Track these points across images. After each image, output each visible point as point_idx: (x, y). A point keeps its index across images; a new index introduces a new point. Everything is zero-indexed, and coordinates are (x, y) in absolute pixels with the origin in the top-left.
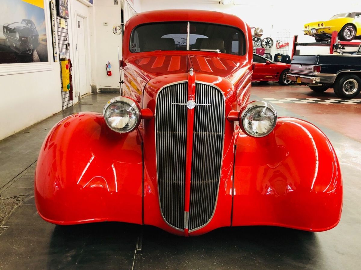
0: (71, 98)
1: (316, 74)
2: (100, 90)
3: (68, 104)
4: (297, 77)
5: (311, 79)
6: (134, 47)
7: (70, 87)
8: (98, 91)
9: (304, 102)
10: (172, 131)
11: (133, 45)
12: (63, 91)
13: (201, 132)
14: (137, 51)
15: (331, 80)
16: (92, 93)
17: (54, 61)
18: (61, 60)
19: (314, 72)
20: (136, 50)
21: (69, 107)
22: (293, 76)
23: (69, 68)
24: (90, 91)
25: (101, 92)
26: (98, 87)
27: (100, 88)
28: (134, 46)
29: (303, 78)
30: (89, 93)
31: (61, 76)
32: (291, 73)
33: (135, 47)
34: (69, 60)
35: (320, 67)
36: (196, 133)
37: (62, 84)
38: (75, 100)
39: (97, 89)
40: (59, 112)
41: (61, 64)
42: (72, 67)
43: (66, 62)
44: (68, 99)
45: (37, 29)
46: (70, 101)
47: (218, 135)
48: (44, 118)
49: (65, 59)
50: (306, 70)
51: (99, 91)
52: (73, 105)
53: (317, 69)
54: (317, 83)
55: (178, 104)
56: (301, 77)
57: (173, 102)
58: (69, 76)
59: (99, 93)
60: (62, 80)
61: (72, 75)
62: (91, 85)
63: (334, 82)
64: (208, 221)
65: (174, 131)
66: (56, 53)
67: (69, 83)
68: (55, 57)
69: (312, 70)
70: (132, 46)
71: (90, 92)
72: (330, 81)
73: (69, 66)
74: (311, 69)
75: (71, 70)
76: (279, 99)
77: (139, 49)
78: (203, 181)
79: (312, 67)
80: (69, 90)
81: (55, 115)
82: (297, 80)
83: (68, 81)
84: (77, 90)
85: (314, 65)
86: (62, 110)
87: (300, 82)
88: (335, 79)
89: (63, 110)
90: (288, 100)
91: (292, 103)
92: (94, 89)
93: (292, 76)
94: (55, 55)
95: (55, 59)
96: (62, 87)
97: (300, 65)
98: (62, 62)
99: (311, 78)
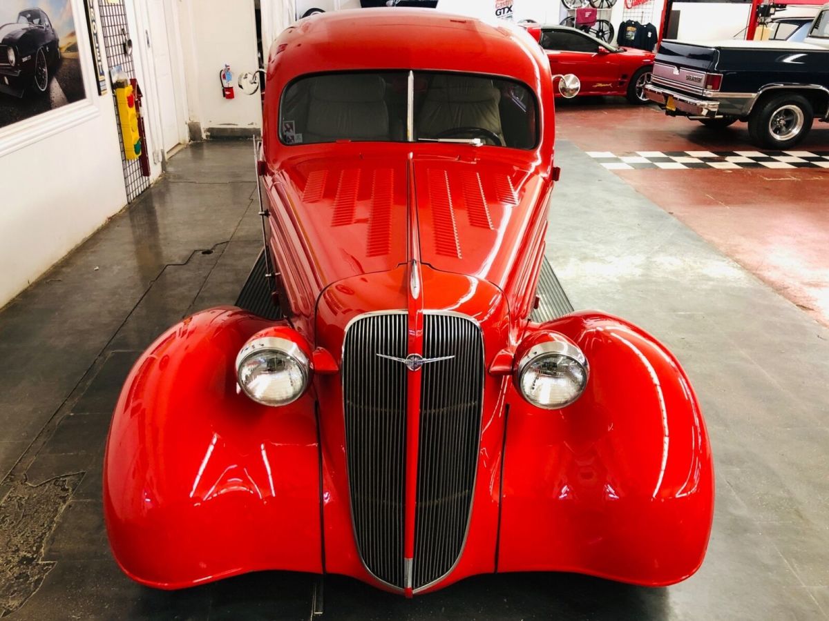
0: (145, 171)
1: (710, 93)
2: (209, 134)
3: (139, 185)
4: (666, 96)
5: (698, 104)
6: (288, 130)
7: (142, 147)
8: (204, 136)
9: (679, 163)
10: (377, 406)
11: (286, 127)
12: (125, 159)
13: (435, 408)
14: (296, 141)
15: (744, 106)
16: (192, 142)
17: (100, 94)
18: (116, 86)
19: (706, 88)
20: (293, 137)
21: (142, 192)
22: (659, 93)
23: (136, 103)
24: (185, 137)
25: (211, 136)
26: (204, 126)
27: (209, 128)
28: (289, 127)
29: (680, 100)
30: (185, 141)
31: (119, 125)
32: (654, 84)
33: (291, 130)
34: (134, 82)
35: (720, 77)
36: (426, 414)
37: (122, 142)
38: (155, 171)
39: (203, 131)
40: (121, 210)
41: (115, 96)
42: (142, 99)
43: (129, 89)
44: (138, 173)
45: (53, 26)
46: (144, 177)
47: (470, 407)
48: (87, 232)
49: (123, 82)
50: (688, 82)
51: (207, 136)
52: (150, 185)
53: (711, 82)
54: (710, 113)
55: (389, 357)
56: (676, 99)
57: (378, 353)
58: (137, 121)
59: (207, 141)
60: (120, 133)
61: (142, 118)
62: (188, 122)
63: (749, 112)
64: (451, 567)
65: (381, 407)
66: (102, 74)
67: (139, 139)
68: (101, 84)
69: (702, 83)
70: (284, 129)
71: (187, 139)
72: (741, 109)
73: (135, 100)
74: (700, 80)
75: (141, 106)
76: (623, 155)
77: (301, 135)
78: (440, 499)
79: (702, 75)
80: (140, 154)
81: (112, 220)
82: (666, 102)
83: (135, 136)
84: (157, 149)
85: (707, 71)
86: (126, 203)
87: (674, 110)
88: (753, 103)
89: (129, 203)
90: (644, 157)
91: (651, 167)
92: (194, 131)
93: (655, 92)
94: (101, 78)
95: (102, 88)
96: (123, 151)
97: (676, 68)
98: (119, 91)
99: (699, 102)
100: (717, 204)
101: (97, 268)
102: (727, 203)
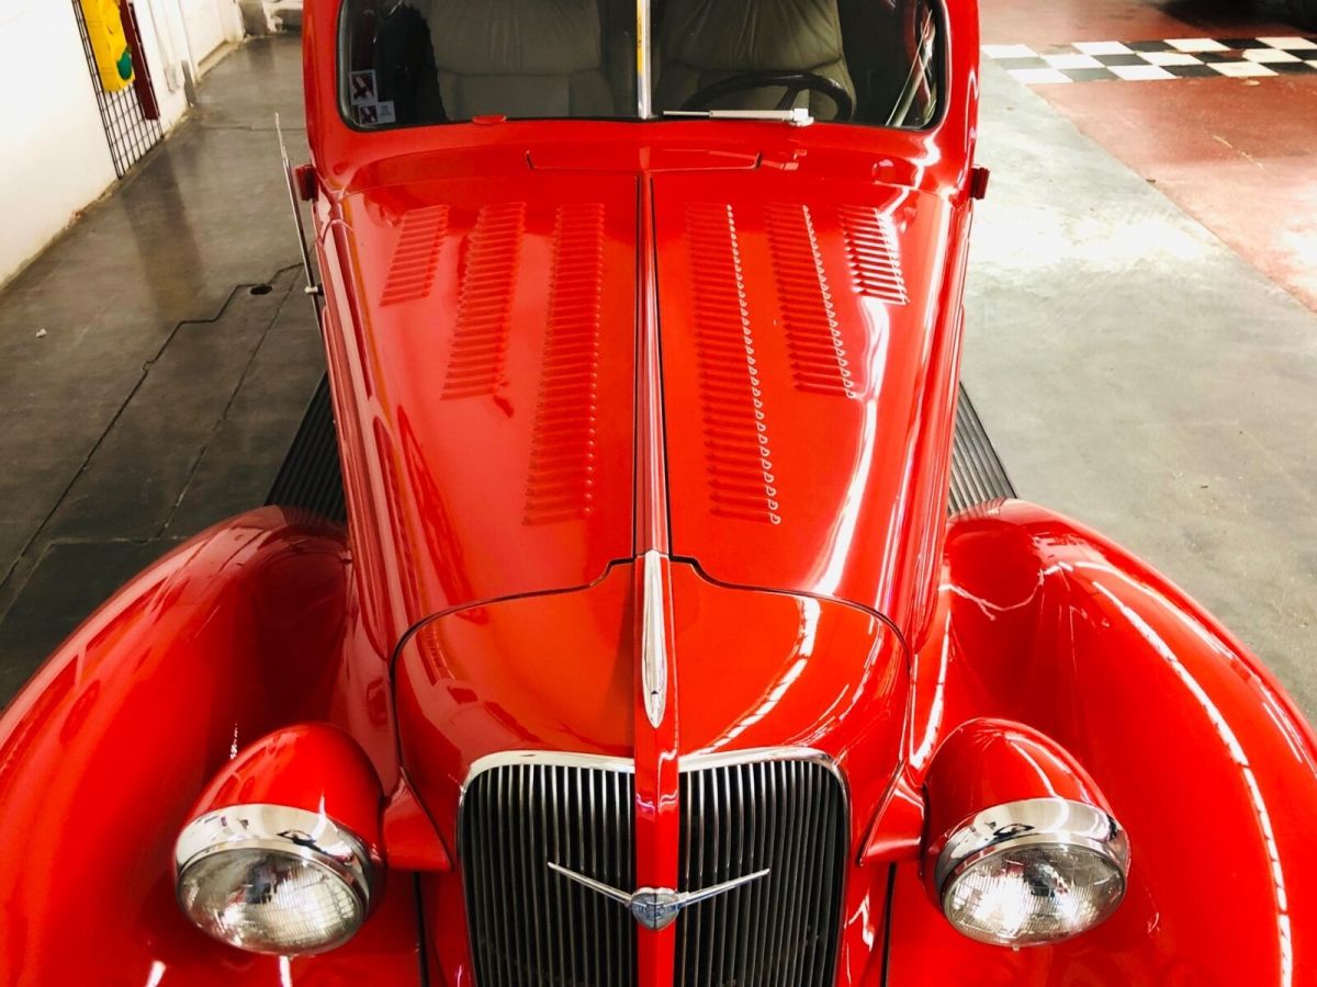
0: (149, 109)
2: (280, 21)
3: (139, 139)
6: (361, 93)
7: (135, 63)
8: (271, 25)
9: (1155, 66)
11: (355, 83)
12: (102, 91)
14: (382, 120)
16: (249, 37)
20: (373, 109)
21: (147, 152)
24: (238, 30)
25: (285, 26)
26: (269, 9)
27: (281, 12)
28: (362, 84)
30: (235, 37)
31: (82, 21)
33: (368, 93)
37: (91, 56)
38: (172, 107)
39: (268, 15)
40: (103, 195)
44: (136, 114)
46: (148, 122)
48: (31, 248)
51: (277, 26)
52: (162, 137)
58: (120, 14)
59: (278, 36)
60: (87, 39)
61: (131, 5)
67: (127, 49)
70: (354, 91)
71: (240, 31)
76: (1050, 52)
77: (390, 105)
80: (133, 77)
81: (85, 217)
83: (119, 42)
84: (172, 62)
86: (114, 177)
89: (120, 177)
90: (1089, 52)
91: (1101, 75)
92: (253, 21)
96: (96, 73)
100: (1238, 157)
101: (43, 332)
102: (1257, 153)
